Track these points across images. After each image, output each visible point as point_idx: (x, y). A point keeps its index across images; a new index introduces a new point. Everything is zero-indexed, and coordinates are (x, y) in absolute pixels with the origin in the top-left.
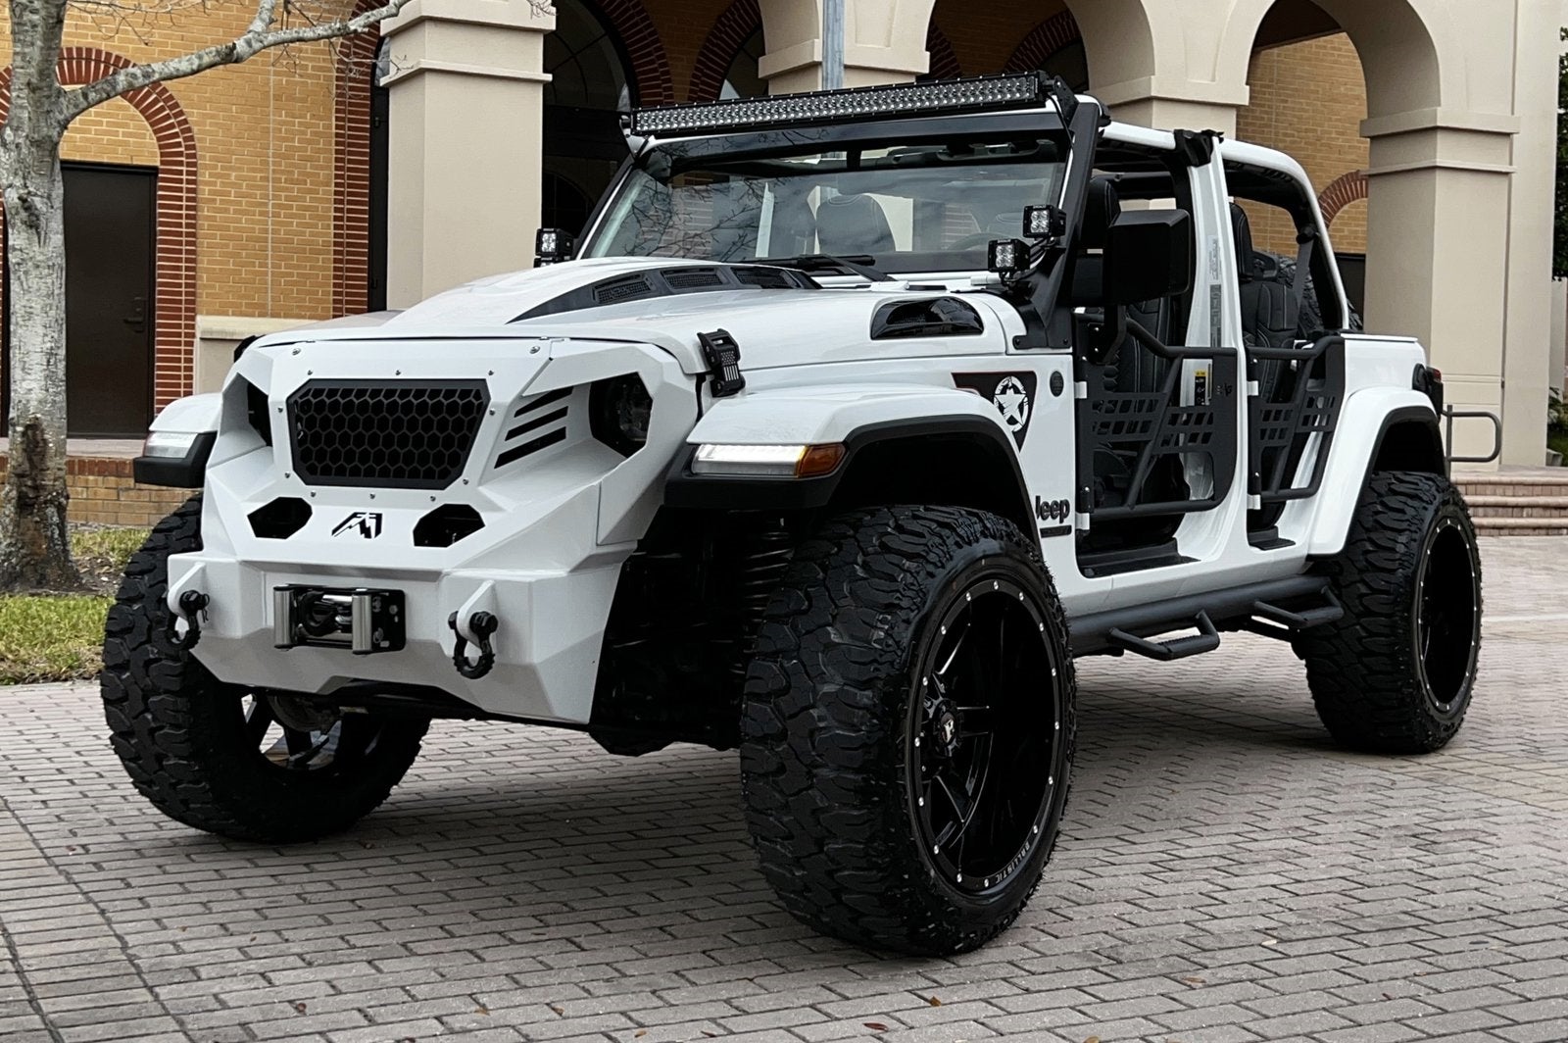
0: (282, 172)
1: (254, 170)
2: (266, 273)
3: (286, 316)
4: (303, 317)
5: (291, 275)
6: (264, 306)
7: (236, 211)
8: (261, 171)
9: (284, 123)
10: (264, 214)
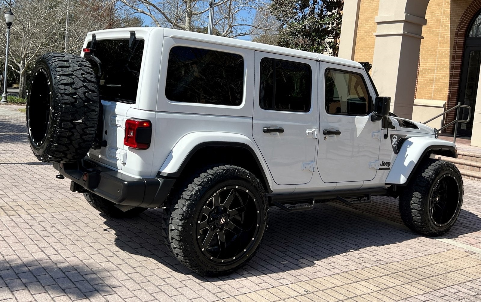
0: (439, 62)
1: (432, 63)
2: (432, 89)
3: (436, 99)
4: (440, 100)
5: (438, 89)
6: (431, 97)
7: (428, 73)
8: (434, 62)
9: (441, 50)
10: (434, 73)
